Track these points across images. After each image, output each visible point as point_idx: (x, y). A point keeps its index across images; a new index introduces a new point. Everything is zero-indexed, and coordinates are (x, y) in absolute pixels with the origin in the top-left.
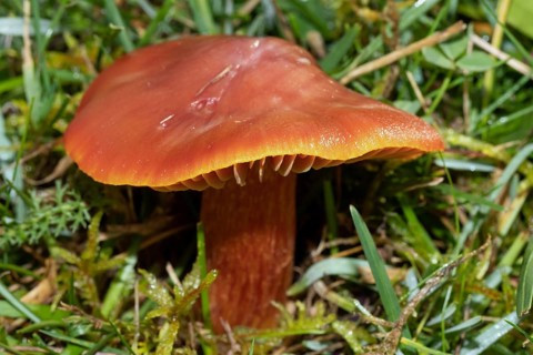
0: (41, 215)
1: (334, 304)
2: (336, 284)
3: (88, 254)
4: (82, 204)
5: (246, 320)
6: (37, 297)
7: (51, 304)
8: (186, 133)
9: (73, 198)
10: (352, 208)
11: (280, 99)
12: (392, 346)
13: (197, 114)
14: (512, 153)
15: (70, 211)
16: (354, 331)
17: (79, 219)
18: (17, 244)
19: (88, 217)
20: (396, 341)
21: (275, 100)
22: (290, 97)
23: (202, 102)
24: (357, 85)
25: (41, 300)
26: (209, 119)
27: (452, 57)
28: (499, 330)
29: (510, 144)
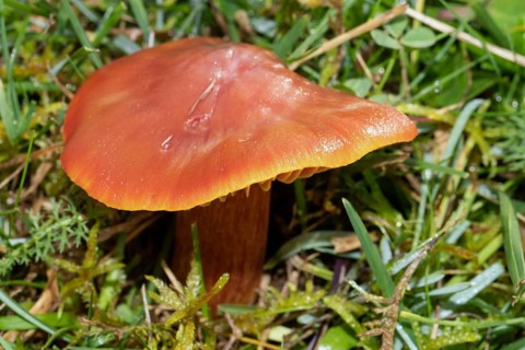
0: (43, 234)
1: (310, 274)
2: (312, 257)
3: (89, 262)
4: (80, 218)
5: (229, 297)
6: (42, 307)
7: (56, 310)
8: (189, 153)
9: (70, 214)
10: (344, 201)
11: (269, 109)
12: (394, 320)
13: (194, 132)
14: (455, 114)
15: (68, 226)
16: (344, 305)
17: (80, 233)
18: (24, 264)
19: (86, 229)
20: (395, 316)
21: (265, 111)
22: (278, 107)
23: (195, 120)
24: (307, 69)
25: (46, 308)
26: (207, 136)
27: (396, 35)
28: (476, 286)
29: (452, 107)
